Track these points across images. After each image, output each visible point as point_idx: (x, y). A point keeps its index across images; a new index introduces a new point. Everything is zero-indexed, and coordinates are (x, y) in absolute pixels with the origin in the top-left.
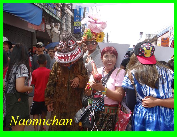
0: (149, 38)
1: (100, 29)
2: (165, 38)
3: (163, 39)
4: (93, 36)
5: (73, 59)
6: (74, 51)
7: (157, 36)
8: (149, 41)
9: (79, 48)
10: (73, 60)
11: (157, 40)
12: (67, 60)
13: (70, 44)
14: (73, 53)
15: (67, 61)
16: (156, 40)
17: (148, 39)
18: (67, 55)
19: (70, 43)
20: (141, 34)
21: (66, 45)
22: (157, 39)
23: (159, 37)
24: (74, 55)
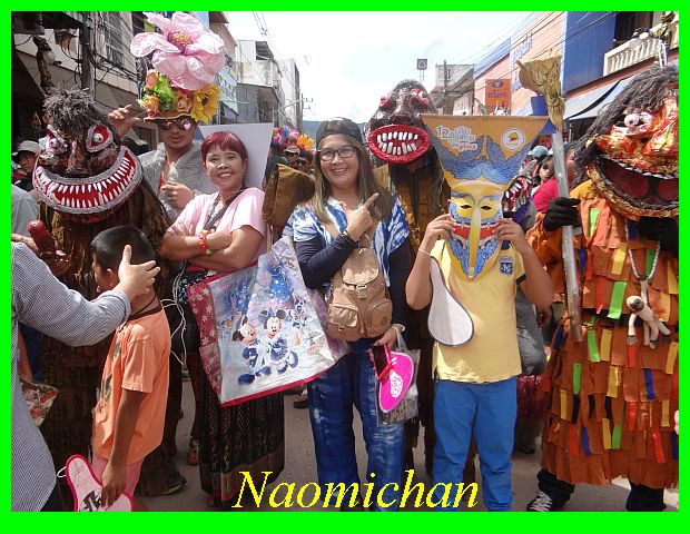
0: (446, 81)
1: (202, 78)
2: (497, 81)
3: (491, 84)
4: (181, 98)
5: (111, 198)
6: (113, 169)
7: (472, 71)
8: (446, 93)
9: (127, 155)
10: (114, 203)
11: (473, 90)
12: (93, 205)
13: (94, 144)
14: (112, 178)
15: (90, 205)
16: (471, 89)
17: (442, 84)
18: (90, 187)
19: (93, 139)
20: (422, 64)
21: (82, 145)
22: (473, 85)
23: (478, 78)
24: (114, 185)
